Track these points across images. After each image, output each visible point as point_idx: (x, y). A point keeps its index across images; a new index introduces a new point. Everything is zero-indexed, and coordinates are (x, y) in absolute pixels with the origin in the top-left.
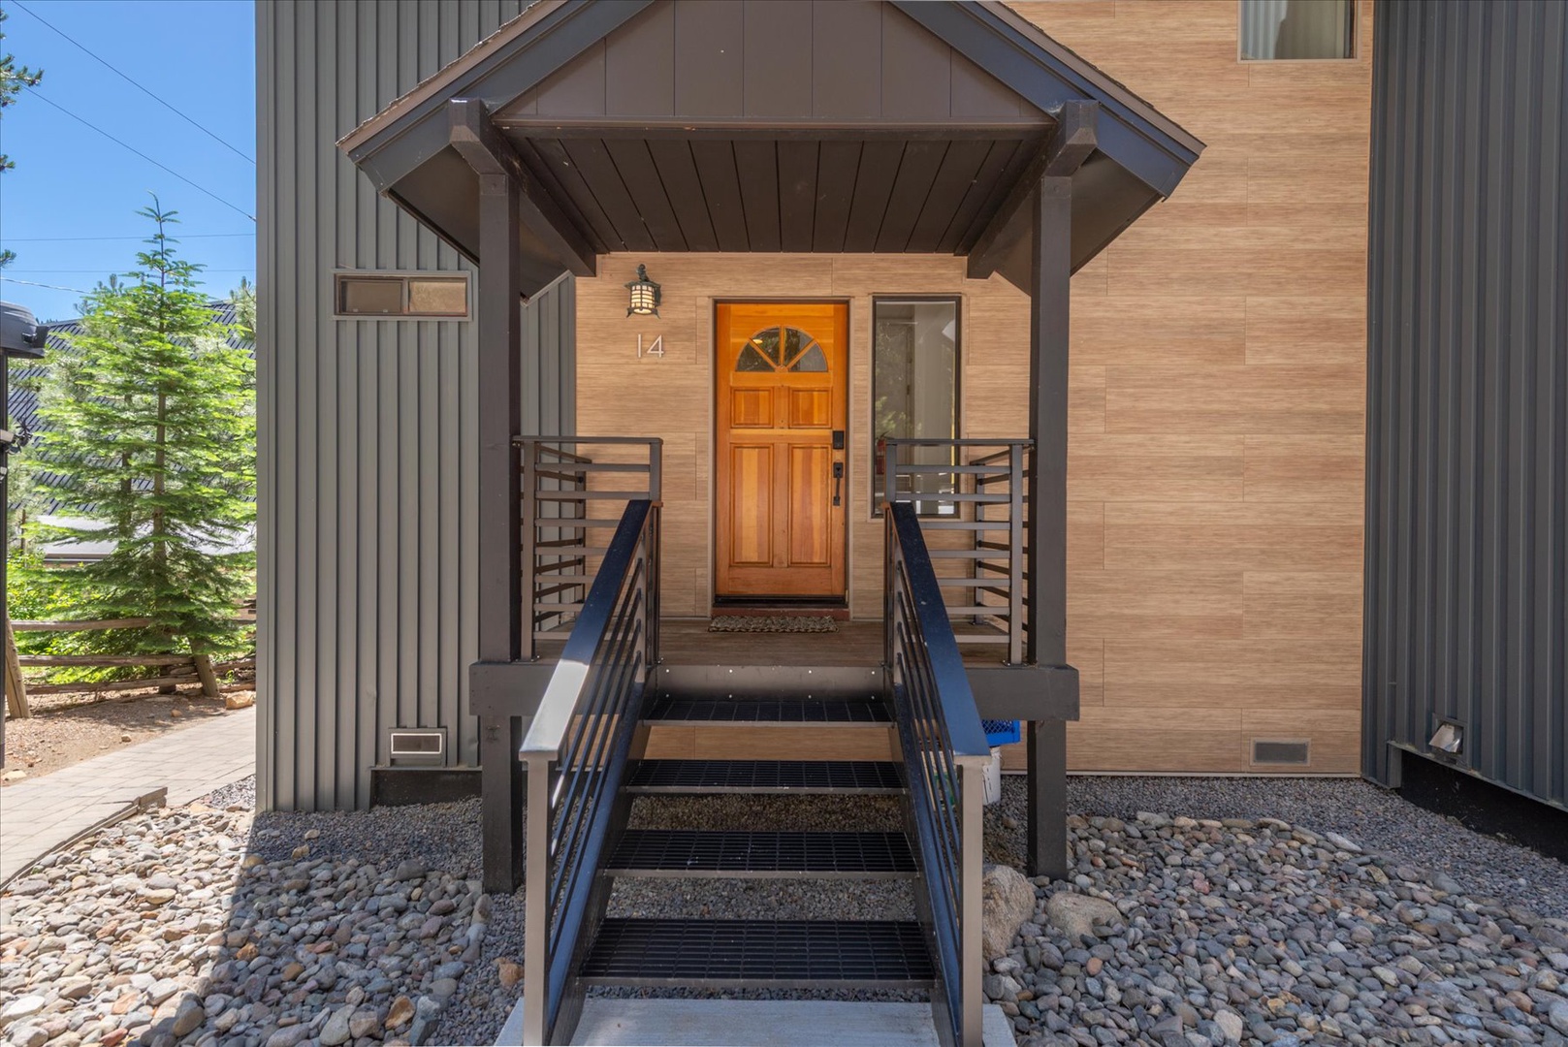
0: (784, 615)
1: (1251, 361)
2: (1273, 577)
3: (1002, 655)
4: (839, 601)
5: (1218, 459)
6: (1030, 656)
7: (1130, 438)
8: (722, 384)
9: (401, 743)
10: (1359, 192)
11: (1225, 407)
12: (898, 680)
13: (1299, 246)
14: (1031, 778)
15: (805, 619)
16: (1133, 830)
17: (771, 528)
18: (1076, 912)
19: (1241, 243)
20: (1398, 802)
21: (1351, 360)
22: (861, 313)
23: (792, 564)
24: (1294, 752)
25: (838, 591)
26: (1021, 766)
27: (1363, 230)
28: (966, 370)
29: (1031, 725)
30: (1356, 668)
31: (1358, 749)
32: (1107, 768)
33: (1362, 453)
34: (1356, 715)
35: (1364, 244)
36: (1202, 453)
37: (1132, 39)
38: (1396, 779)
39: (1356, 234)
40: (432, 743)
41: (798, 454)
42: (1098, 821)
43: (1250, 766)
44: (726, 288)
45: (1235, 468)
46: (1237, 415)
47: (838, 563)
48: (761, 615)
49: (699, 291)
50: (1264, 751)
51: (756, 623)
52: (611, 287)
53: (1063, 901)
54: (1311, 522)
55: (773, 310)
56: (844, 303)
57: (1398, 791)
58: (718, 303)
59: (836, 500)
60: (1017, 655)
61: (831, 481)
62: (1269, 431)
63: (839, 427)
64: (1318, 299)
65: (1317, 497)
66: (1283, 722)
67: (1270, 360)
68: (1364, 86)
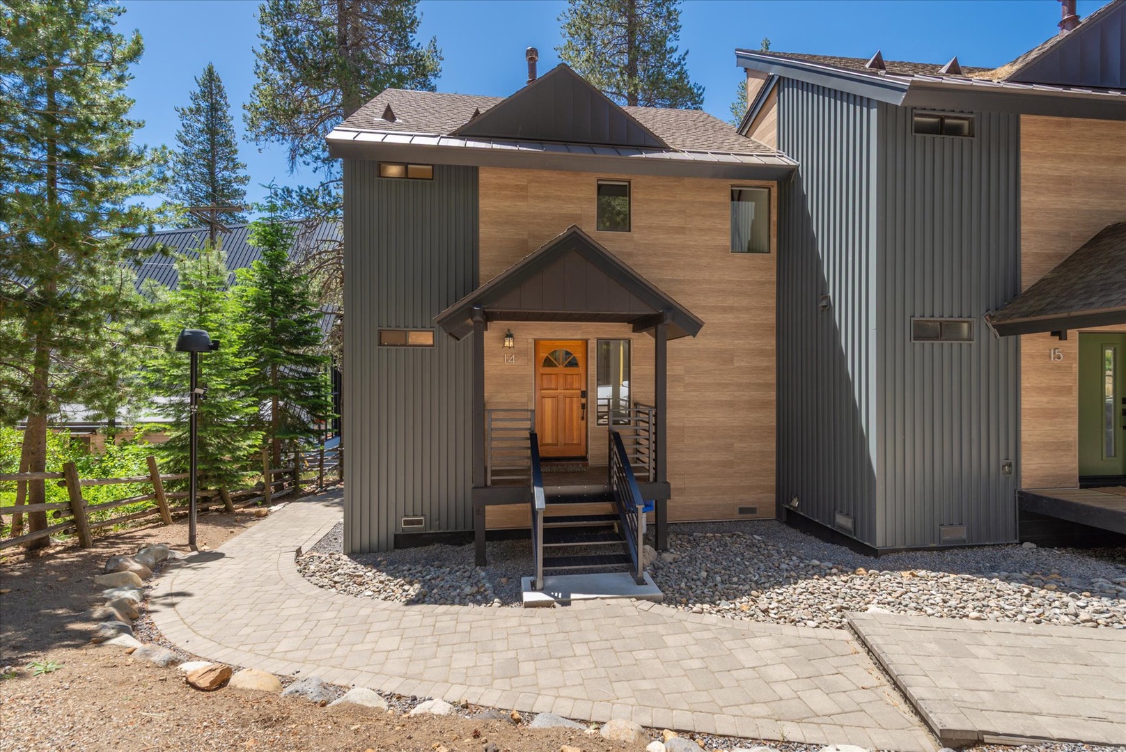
0: (563, 465)
1: (736, 365)
2: (744, 445)
3: (646, 479)
4: (584, 459)
5: (725, 401)
6: (655, 480)
7: (693, 393)
8: (537, 372)
9: (407, 523)
10: (772, 302)
11: (727, 381)
12: (615, 488)
13: (752, 322)
14: (656, 525)
15: (572, 466)
16: (691, 538)
17: (557, 430)
18: (668, 557)
19: (732, 320)
20: (784, 526)
21: (770, 364)
22: (592, 345)
23: (565, 444)
24: (752, 510)
25: (584, 454)
26: (653, 521)
27: (774, 316)
28: (632, 367)
29: (656, 502)
30: (773, 478)
31: (774, 508)
32: (686, 519)
33: (775, 398)
34: (774, 496)
35: (775, 322)
36: (719, 399)
37: (692, 243)
38: (784, 518)
39: (772, 318)
40: (419, 522)
41: (568, 400)
42: (680, 536)
43: (738, 517)
44: (538, 335)
45: (730, 404)
46: (731, 384)
47: (583, 443)
48: (554, 465)
49: (529, 336)
50: (743, 511)
51: (554, 469)
52: (493, 335)
53: (665, 555)
54: (758, 424)
55: (558, 343)
56: (586, 342)
57: (785, 522)
58: (536, 342)
59: (583, 418)
60: (651, 480)
61: (581, 410)
62: (743, 391)
63: (584, 389)
64: (759, 342)
65: (760, 415)
66: (748, 499)
67: (743, 364)
68: (773, 264)
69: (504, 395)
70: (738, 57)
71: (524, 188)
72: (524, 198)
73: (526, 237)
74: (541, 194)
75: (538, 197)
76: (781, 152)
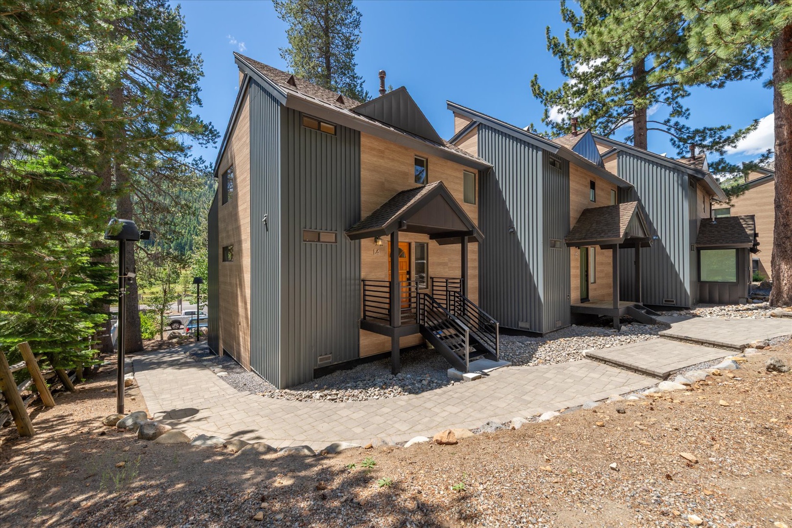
9: (321, 360)
22: (413, 246)
28: (429, 258)
40: (329, 358)
63: (408, 270)
68: (477, 210)
69: (373, 274)
70: (448, 104)
71: (382, 152)
72: (383, 157)
73: (384, 181)
74: (390, 157)
75: (389, 158)
76: (481, 158)
